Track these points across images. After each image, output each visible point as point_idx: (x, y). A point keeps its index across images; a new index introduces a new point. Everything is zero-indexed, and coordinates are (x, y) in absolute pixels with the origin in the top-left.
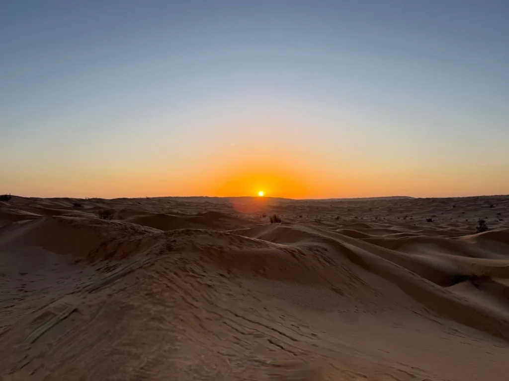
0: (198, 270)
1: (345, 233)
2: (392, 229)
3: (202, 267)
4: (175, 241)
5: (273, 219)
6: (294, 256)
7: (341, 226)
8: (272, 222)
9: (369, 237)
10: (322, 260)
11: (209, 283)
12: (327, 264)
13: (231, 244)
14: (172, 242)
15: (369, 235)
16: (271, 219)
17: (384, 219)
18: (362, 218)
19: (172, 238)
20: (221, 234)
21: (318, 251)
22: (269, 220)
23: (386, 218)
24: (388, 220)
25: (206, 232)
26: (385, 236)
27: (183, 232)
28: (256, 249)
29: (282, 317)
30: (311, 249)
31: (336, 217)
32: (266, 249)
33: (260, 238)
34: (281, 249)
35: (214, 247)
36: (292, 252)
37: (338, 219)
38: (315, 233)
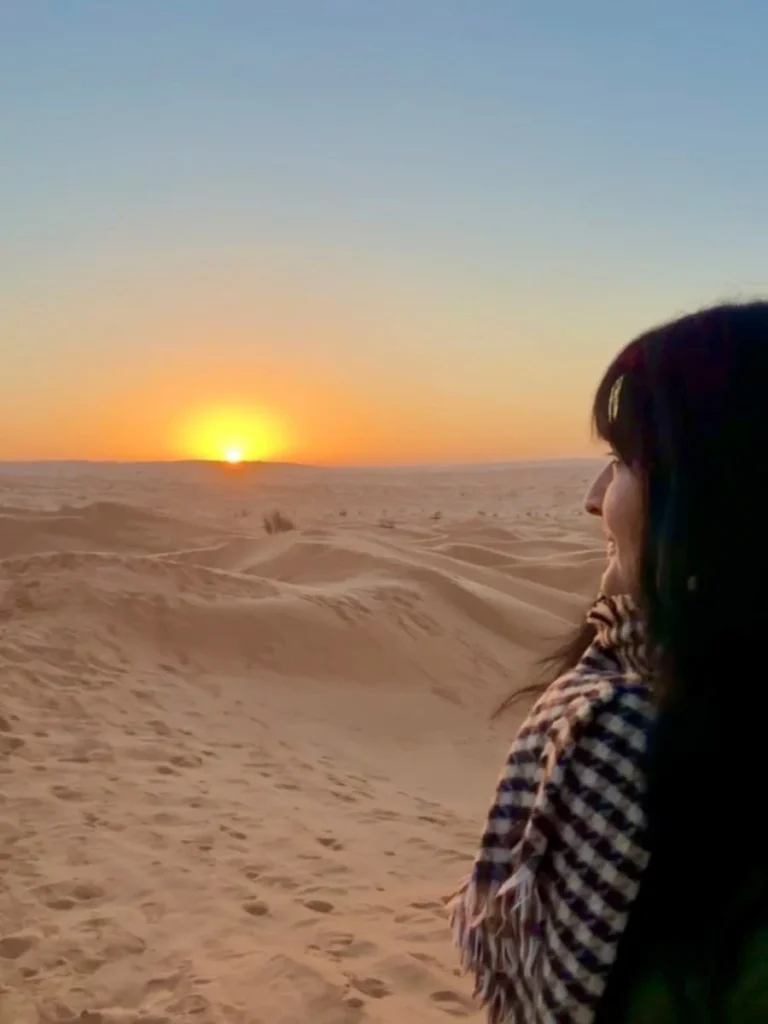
0: (107, 656)
1: (457, 552)
2: (564, 540)
3: (117, 649)
4: (35, 584)
5: (271, 521)
6: (345, 617)
7: (445, 536)
8: (268, 528)
9: (513, 561)
10: (407, 621)
11: (141, 688)
12: (423, 632)
13: (182, 589)
14: (28, 586)
15: (514, 556)
16: (266, 520)
17: (547, 515)
18: (495, 515)
19: (26, 577)
20: (155, 566)
21: (398, 599)
22: (262, 524)
23: (553, 512)
24: (556, 519)
25: (115, 561)
26: (552, 559)
27: (54, 559)
28: (247, 601)
29: (324, 760)
30: (381, 595)
31: (432, 513)
32: (269, 600)
33: (247, 572)
34: (308, 598)
35: (141, 598)
36: (337, 606)
37: (437, 517)
38: (388, 555)
